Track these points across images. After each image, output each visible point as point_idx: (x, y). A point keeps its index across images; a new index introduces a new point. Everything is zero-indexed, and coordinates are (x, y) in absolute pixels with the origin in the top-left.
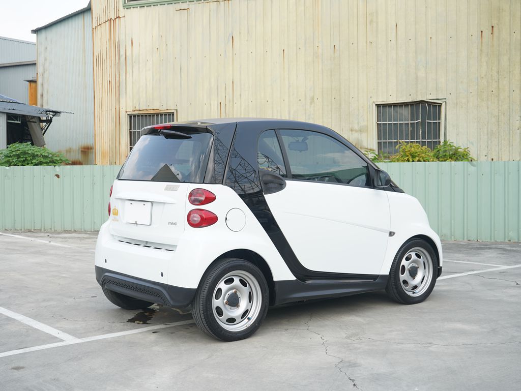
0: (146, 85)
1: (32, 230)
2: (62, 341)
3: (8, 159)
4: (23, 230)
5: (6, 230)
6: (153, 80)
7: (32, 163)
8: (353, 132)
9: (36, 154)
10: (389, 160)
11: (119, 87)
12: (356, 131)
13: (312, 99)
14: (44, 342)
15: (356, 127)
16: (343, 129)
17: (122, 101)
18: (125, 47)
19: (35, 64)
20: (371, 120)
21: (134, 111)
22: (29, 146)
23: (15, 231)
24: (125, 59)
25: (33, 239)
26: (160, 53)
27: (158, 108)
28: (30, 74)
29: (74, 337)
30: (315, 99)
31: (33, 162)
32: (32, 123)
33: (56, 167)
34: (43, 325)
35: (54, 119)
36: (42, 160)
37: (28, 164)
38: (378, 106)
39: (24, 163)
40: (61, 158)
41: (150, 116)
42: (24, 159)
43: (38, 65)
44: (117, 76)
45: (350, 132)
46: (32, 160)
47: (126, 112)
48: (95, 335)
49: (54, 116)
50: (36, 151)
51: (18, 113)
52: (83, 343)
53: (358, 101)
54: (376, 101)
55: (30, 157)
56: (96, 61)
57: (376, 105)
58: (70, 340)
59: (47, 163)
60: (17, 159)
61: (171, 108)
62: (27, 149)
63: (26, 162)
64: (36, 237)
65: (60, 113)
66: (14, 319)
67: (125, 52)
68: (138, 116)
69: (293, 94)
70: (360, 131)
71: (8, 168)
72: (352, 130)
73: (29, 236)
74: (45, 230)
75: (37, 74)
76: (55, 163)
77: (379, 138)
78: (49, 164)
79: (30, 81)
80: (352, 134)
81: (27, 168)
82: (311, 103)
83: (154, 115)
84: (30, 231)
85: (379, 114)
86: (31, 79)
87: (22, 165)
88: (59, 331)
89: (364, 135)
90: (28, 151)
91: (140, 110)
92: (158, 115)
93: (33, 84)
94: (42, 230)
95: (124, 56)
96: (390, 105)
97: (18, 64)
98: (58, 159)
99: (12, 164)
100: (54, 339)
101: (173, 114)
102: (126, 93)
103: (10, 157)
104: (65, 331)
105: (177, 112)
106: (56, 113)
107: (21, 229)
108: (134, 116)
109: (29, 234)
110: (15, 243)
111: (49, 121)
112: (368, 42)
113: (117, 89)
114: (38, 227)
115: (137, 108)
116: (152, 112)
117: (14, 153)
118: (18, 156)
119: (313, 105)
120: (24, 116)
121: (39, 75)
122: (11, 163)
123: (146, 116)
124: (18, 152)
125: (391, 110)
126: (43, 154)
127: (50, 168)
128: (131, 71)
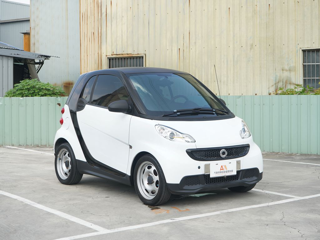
0: (122, 35)
1: (40, 146)
2: (96, 231)
3: (22, 91)
4: (32, 145)
5: (20, 145)
6: (127, 32)
7: (39, 95)
8: (284, 71)
9: (42, 87)
10: (314, 93)
11: (101, 37)
12: (286, 70)
13: (252, 45)
14: (83, 232)
15: (286, 67)
16: (276, 69)
17: (104, 48)
18: (106, 6)
19: (29, 20)
20: (298, 62)
21: (112, 55)
22: (36, 82)
23: (27, 146)
24: (106, 16)
25: (42, 152)
26: (133, 12)
27: (131, 53)
28: (24, 28)
29: (104, 228)
30: (254, 45)
31: (40, 93)
32: (31, 65)
33: (58, 98)
34: (76, 218)
35: (45, 61)
36: (46, 92)
37: (36, 95)
38: (304, 51)
39: (33, 95)
40: (60, 91)
41: (125, 59)
42: (33, 92)
43: (31, 21)
44: (100, 28)
45: (282, 71)
46: (39, 92)
47: (106, 56)
48: (121, 227)
49: (45, 59)
50: (42, 86)
51: (22, 57)
52: (113, 233)
53: (288, 47)
54: (302, 47)
55: (37, 90)
56: (82, 17)
57: (302, 50)
58: (102, 231)
59: (50, 95)
60: (28, 92)
61: (141, 53)
62: (35, 84)
63: (35, 94)
64: (44, 151)
65: (49, 57)
66: (53, 214)
67: (105, 10)
68: (116, 59)
69: (237, 42)
70: (290, 70)
71: (21, 98)
72: (283, 70)
73: (38, 150)
74: (49, 146)
75: (30, 28)
76: (55, 94)
77: (304, 76)
78: (52, 95)
79: (25, 34)
80: (283, 73)
81: (36, 98)
82: (251, 49)
83: (128, 59)
84: (38, 146)
85: (305, 58)
86: (25, 32)
87: (31, 96)
88: (91, 224)
89: (293, 73)
90: (36, 85)
91: (117, 55)
92: (130, 58)
93: (27, 36)
94: (47, 146)
95: (105, 13)
96: (313, 51)
97: (15, 21)
98: (58, 91)
99: (25, 95)
100: (90, 230)
101: (143, 58)
102: (106, 41)
103: (23, 90)
104: (95, 223)
105: (146, 55)
106: (47, 57)
107: (31, 145)
108: (113, 59)
109: (38, 148)
110: (30, 155)
111: (41, 63)
112: (296, 2)
113: (100, 38)
114: (44, 143)
115: (115, 53)
116: (126, 56)
117: (26, 87)
118: (29, 89)
119: (252, 50)
120: (26, 59)
121: (32, 29)
122: (23, 94)
123: (122, 59)
124: (29, 87)
125: (314, 54)
126: (47, 88)
127: (53, 98)
128: (110, 25)
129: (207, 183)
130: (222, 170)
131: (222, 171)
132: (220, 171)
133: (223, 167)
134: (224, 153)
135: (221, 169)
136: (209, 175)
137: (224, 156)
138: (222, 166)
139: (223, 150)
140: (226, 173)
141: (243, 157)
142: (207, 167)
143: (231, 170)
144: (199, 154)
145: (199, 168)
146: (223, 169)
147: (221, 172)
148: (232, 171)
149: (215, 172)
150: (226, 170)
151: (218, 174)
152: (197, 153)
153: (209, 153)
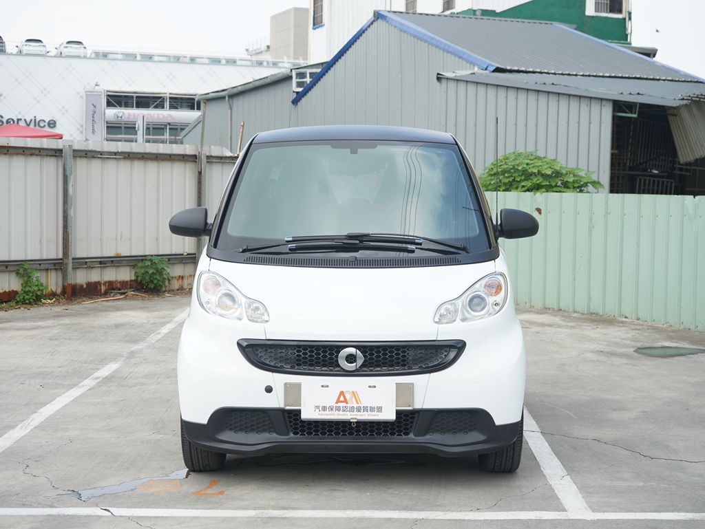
9: (530, 170)
36: (540, 181)
62: (517, 162)
126: (544, 172)
129: (295, 433)
130: (344, 404)
131: (341, 405)
132: (335, 405)
133: (348, 396)
134: (351, 359)
135: (338, 401)
136: (299, 412)
137: (351, 367)
138: (342, 393)
139: (352, 350)
140: (355, 413)
141: (427, 375)
142: (293, 391)
143: (375, 405)
144: (273, 354)
145: (269, 390)
146: (346, 401)
147: (338, 409)
148: (380, 409)
149: (317, 407)
150: (355, 405)
151: (327, 412)
152: (269, 350)
153: (306, 354)
